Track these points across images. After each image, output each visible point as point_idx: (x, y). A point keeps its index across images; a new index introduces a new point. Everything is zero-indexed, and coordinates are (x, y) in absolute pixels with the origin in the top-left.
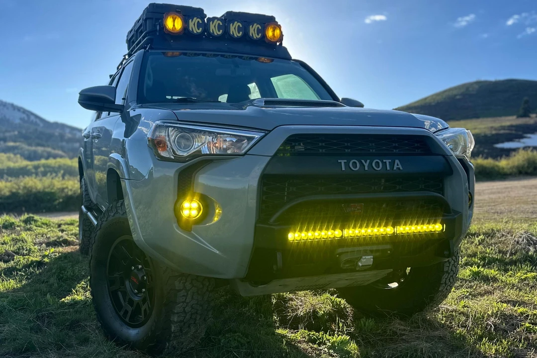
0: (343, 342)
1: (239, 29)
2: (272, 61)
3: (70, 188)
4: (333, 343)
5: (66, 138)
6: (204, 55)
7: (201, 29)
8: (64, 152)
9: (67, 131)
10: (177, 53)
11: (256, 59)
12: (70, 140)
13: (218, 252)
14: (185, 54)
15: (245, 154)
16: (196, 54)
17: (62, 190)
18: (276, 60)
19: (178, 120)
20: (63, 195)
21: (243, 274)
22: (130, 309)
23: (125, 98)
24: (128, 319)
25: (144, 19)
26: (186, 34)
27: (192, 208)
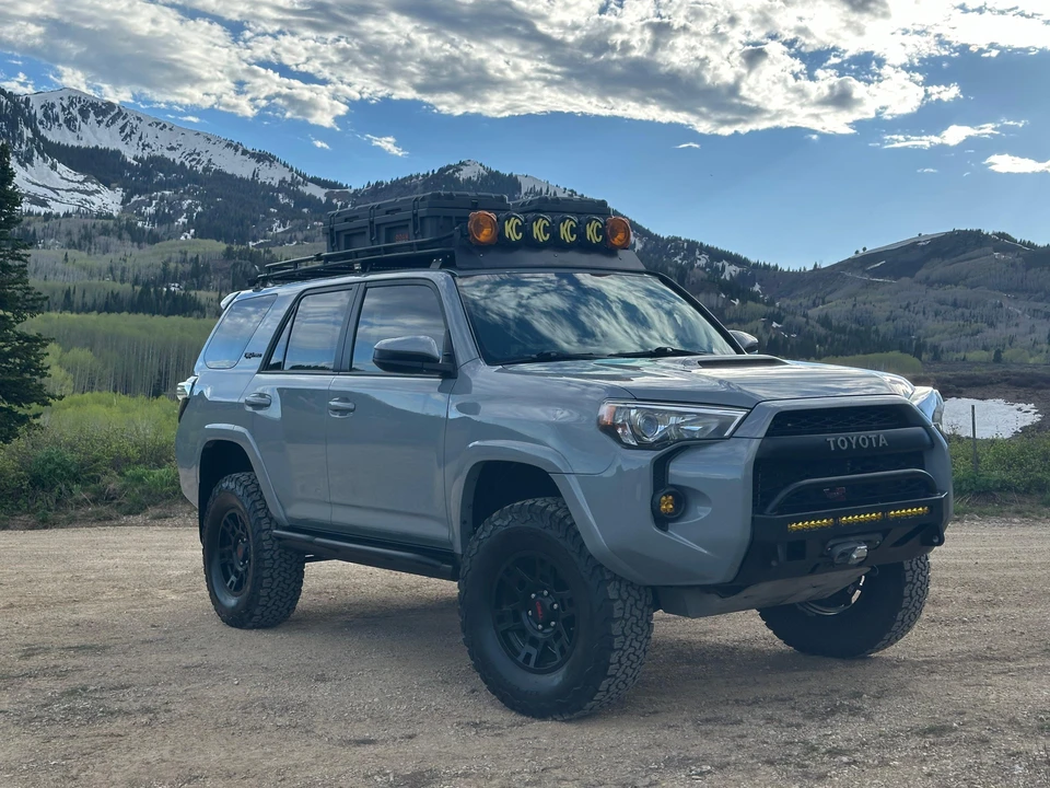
1: (573, 231)
7: (521, 233)
13: (706, 552)
15: (731, 436)
19: (636, 399)
21: (732, 577)
22: (534, 652)
23: (450, 355)
24: (532, 665)
25: (419, 215)
26: (500, 244)
27: (667, 503)
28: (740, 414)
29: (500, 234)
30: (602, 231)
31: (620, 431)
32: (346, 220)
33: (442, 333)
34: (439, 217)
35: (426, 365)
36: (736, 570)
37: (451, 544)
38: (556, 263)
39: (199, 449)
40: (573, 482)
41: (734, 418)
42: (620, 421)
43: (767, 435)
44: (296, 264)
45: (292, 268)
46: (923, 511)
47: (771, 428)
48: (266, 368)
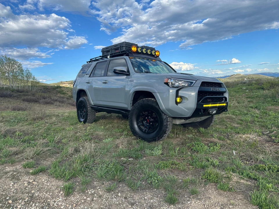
1: (150, 52)
7: (141, 51)
11: (152, 60)
13: (186, 110)
15: (193, 86)
18: (157, 61)
19: (172, 77)
21: (190, 116)
23: (128, 71)
25: (121, 46)
26: (137, 52)
27: (178, 100)
28: (194, 82)
29: (137, 50)
30: (155, 53)
31: (169, 84)
32: (106, 49)
33: (127, 68)
34: (125, 46)
35: (124, 73)
36: (192, 114)
37: (127, 108)
38: (147, 57)
39: (77, 92)
40: (158, 94)
42: (169, 82)
44: (96, 58)
45: (95, 59)
46: (225, 104)
47: (201, 85)
48: (90, 76)
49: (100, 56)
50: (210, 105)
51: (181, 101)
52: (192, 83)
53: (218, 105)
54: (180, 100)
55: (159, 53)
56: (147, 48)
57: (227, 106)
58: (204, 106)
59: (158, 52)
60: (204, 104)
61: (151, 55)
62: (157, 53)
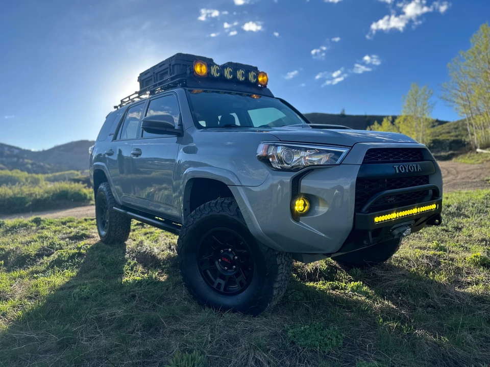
0: (358, 287)
1: (243, 75)
2: (260, 97)
3: (37, 193)
4: (352, 288)
5: (5, 154)
6: (218, 92)
7: (219, 74)
8: (4, 165)
9: (6, 149)
10: (201, 90)
11: (250, 96)
12: (8, 156)
13: (324, 235)
14: (205, 91)
15: (341, 164)
16: (213, 92)
17: (31, 195)
18: (263, 97)
19: (280, 141)
20: (32, 199)
21: (337, 251)
22: (223, 282)
23: (181, 125)
24: (222, 290)
25: (172, 64)
26: (209, 77)
27: (299, 205)
28: (345, 151)
29: (209, 73)
30: (256, 77)
31: (271, 160)
32: (145, 74)
34: (180, 64)
36: (341, 245)
37: (180, 220)
38: (235, 89)
40: (241, 191)
41: (341, 153)
42: (271, 154)
43: (363, 163)
44: (129, 97)
45: (128, 99)
46: (434, 206)
47: (365, 158)
48: (115, 139)
49: (136, 93)
50: (393, 216)
51: (306, 208)
52: (339, 154)
53: (415, 211)
54: (305, 205)
55: (265, 78)
56: (235, 67)
57: (439, 210)
58: (377, 219)
59: (263, 77)
60: (375, 216)
61: (247, 82)
62: (260, 79)
